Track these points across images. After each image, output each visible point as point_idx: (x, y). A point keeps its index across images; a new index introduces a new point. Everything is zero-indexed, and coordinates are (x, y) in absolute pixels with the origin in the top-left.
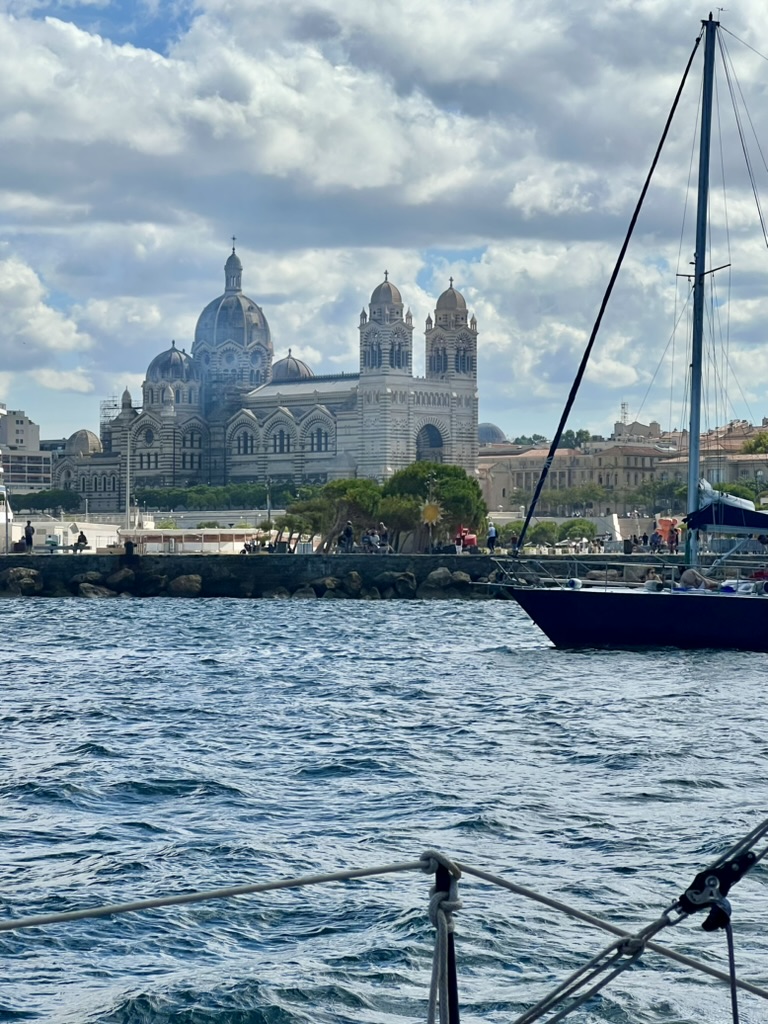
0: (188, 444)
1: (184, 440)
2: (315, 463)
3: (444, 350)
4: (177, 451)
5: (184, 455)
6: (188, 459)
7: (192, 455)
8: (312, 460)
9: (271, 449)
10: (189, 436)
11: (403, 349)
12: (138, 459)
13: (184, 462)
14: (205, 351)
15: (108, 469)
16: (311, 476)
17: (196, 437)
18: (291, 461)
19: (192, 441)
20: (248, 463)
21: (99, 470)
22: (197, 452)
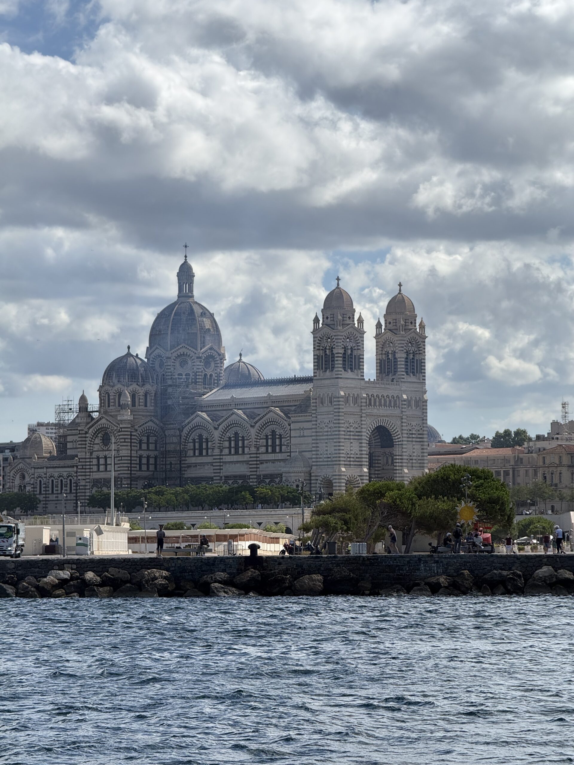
0: (144, 446)
1: (140, 442)
2: (270, 464)
3: (394, 353)
4: (134, 454)
5: (141, 457)
6: (144, 461)
7: (148, 457)
8: (267, 461)
9: (226, 451)
10: (145, 439)
11: (355, 353)
12: (95, 462)
13: (140, 464)
14: (159, 356)
15: (65, 472)
16: (266, 476)
17: (152, 440)
18: (247, 462)
19: (148, 443)
20: (203, 464)
21: (56, 473)
22: (152, 454)
